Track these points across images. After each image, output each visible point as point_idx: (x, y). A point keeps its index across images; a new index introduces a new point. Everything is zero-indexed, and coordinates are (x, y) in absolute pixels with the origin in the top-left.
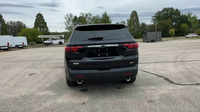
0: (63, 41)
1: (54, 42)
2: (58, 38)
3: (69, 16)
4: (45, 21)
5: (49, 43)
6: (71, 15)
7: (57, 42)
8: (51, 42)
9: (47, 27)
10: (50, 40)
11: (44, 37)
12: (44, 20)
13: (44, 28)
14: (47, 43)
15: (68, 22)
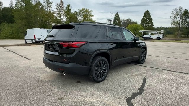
0: (161, 36)
1: (152, 37)
2: (157, 33)
3: (178, 10)
4: (151, 18)
5: (147, 37)
6: (180, 9)
7: (155, 37)
8: (149, 36)
9: (152, 22)
10: (149, 35)
11: (144, 32)
12: (151, 16)
13: (149, 23)
14: (145, 37)
15: (175, 17)
